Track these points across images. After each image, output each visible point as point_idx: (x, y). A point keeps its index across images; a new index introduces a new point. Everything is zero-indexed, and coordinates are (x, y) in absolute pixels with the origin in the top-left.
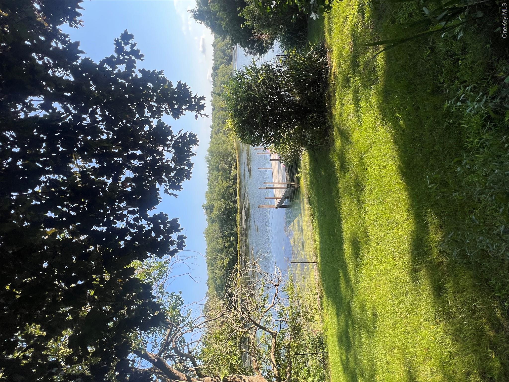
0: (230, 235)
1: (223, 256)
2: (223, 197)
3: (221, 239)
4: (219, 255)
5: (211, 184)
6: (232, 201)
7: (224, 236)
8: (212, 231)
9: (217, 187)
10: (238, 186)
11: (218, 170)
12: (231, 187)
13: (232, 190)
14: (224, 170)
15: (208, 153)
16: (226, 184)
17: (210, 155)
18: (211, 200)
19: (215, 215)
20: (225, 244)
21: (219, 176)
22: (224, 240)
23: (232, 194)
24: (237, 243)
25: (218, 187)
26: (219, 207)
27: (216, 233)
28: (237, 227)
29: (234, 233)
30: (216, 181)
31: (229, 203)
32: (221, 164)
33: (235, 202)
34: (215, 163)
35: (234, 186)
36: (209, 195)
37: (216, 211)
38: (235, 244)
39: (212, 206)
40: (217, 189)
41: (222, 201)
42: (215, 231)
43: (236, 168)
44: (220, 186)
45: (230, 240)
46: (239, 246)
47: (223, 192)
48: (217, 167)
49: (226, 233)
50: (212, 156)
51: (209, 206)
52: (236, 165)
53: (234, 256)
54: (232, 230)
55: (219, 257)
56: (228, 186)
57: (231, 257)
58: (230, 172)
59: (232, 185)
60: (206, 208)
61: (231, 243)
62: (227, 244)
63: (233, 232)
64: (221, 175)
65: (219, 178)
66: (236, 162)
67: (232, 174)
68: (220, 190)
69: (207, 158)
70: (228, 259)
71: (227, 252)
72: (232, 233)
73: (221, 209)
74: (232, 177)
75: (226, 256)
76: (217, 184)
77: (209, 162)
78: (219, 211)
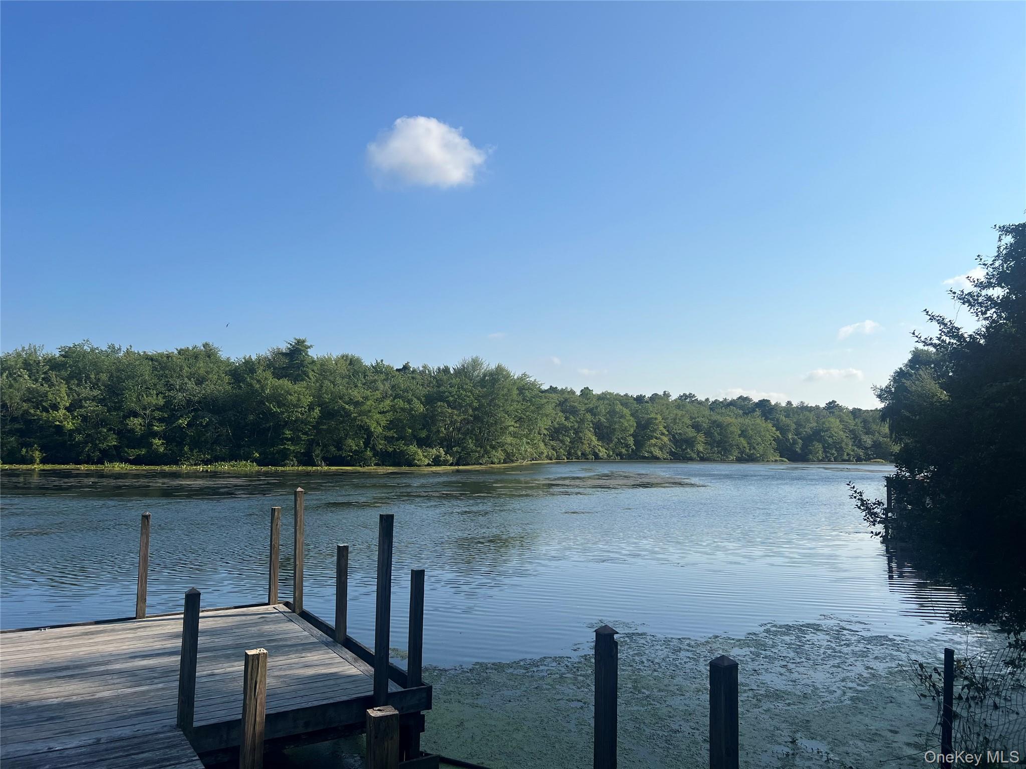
0: (174, 438)
1: (90, 407)
2: (328, 414)
3: (161, 402)
4: (96, 393)
5: (383, 377)
6: (311, 444)
7: (170, 411)
8: (202, 372)
9: (368, 393)
10: (372, 468)
11: (429, 400)
12: (366, 444)
13: (354, 448)
14: (428, 420)
15: (493, 367)
16: (377, 424)
17: (485, 376)
18: (324, 368)
19: (258, 381)
20: (136, 415)
21: (409, 402)
22: (157, 414)
23: (339, 449)
24: (137, 461)
25: (366, 398)
26: (290, 398)
27: (191, 385)
28: (206, 462)
29: (182, 449)
30: (390, 392)
31: (304, 437)
32: (450, 411)
33: (307, 459)
34: (454, 390)
35: (369, 453)
36: (343, 369)
37: (275, 388)
38: (133, 453)
39: (299, 375)
40: (357, 395)
41: (311, 407)
42: (200, 382)
43: (437, 462)
44: (368, 403)
45: (155, 435)
46: (118, 467)
47: (348, 414)
48: (442, 398)
49: (183, 422)
50: (482, 382)
51: (302, 364)
52: (445, 463)
53: (84, 448)
54: (197, 444)
55: (85, 392)
56: (369, 434)
57: (79, 438)
58: (424, 443)
59: (373, 449)
60: (297, 351)
61: (143, 440)
62: (135, 423)
63: (186, 449)
64: (412, 409)
65: (400, 403)
66: (458, 464)
67: (413, 448)
68: (357, 404)
69: (476, 363)
70: (69, 425)
71: (103, 422)
72: (180, 444)
73: (280, 404)
74: (401, 446)
75: (85, 419)
76: (378, 394)
77: (462, 372)
78: (278, 399)
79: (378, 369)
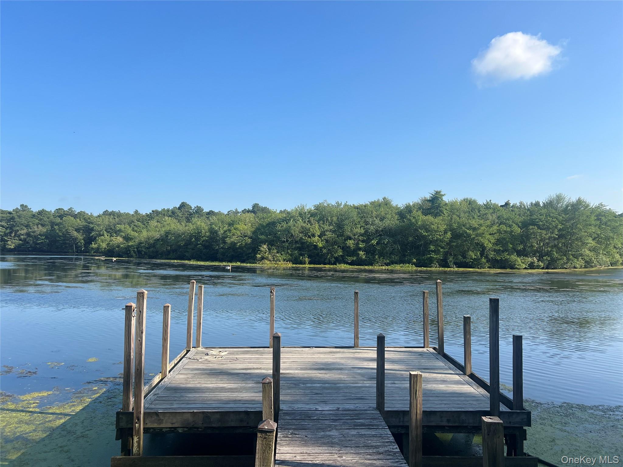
0: (370, 251)
1: (329, 235)
2: (456, 236)
3: (363, 231)
4: (331, 227)
5: (491, 211)
6: (446, 254)
7: (367, 236)
8: (383, 214)
9: (482, 222)
10: (486, 270)
11: (525, 225)
12: (482, 254)
13: (474, 257)
14: (524, 238)
15: (574, 199)
16: (488, 242)
17: (567, 206)
18: (453, 207)
19: (414, 218)
20: (350, 239)
21: (510, 226)
22: (361, 238)
23: (464, 257)
24: (351, 264)
25: (481, 225)
26: (433, 226)
27: (377, 221)
28: (387, 265)
29: (374, 257)
30: (497, 221)
31: (442, 250)
32: (539, 231)
33: (444, 263)
34: (543, 218)
35: (484, 260)
36: (465, 208)
37: (423, 221)
38: (350, 259)
39: (437, 213)
40: (474, 223)
41: (445, 232)
42: (382, 219)
43: (531, 266)
44: (482, 228)
45: (360, 249)
46: (343, 266)
47: (469, 236)
48: (533, 223)
49: (374, 242)
50: (565, 210)
51: (439, 206)
52: (538, 267)
53: (327, 256)
54: (381, 255)
55: (326, 227)
56: (483, 248)
57: (325, 251)
58: (520, 253)
59: (486, 257)
60: (436, 199)
61: (354, 252)
62: (350, 243)
63: (377, 257)
64: (512, 231)
65: (504, 227)
66: (547, 268)
67: (514, 257)
68: (474, 229)
69: (559, 198)
70: (320, 245)
71: (335, 243)
72: (373, 254)
73: (427, 230)
74: (506, 256)
75: (327, 241)
76: (488, 223)
77: (550, 205)
78: (426, 227)
79: (487, 206)
